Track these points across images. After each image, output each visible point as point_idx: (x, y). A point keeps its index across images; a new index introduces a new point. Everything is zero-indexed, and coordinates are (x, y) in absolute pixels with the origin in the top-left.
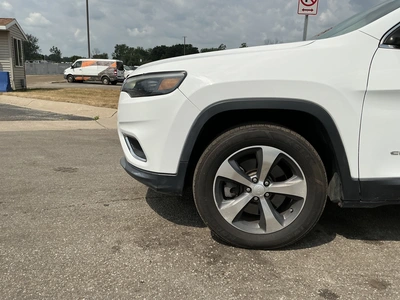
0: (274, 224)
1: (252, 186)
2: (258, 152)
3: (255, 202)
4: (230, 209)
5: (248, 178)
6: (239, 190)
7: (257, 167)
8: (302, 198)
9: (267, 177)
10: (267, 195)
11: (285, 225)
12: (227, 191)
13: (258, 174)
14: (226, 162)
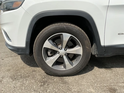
0: (69, 66)
1: (59, 51)
2: (61, 36)
3: (61, 57)
4: (50, 61)
5: (57, 47)
6: (54, 52)
7: (61, 43)
8: (81, 55)
9: (66, 47)
10: (66, 54)
11: (74, 66)
12: (49, 53)
13: (62, 45)
14: (47, 41)
